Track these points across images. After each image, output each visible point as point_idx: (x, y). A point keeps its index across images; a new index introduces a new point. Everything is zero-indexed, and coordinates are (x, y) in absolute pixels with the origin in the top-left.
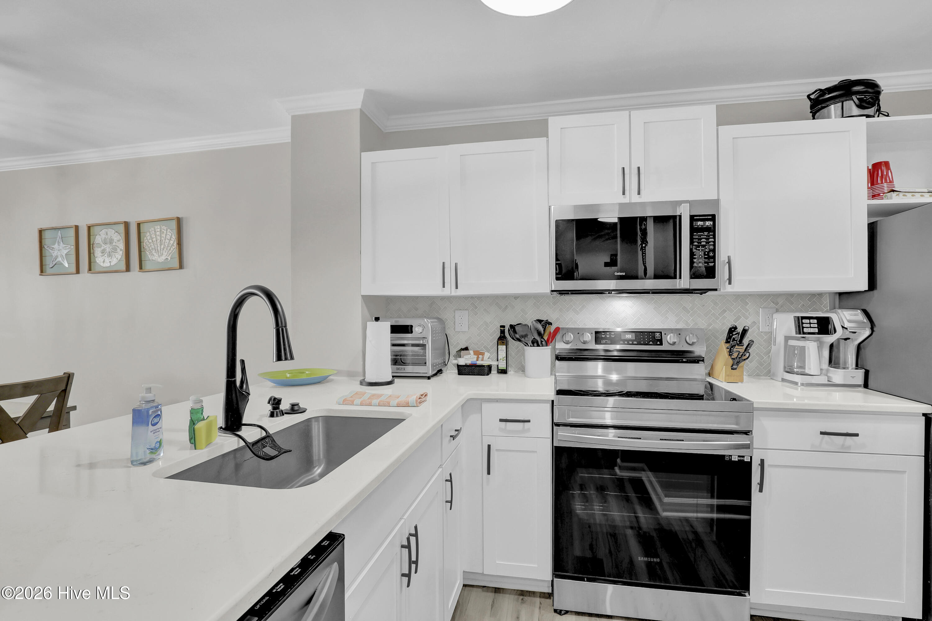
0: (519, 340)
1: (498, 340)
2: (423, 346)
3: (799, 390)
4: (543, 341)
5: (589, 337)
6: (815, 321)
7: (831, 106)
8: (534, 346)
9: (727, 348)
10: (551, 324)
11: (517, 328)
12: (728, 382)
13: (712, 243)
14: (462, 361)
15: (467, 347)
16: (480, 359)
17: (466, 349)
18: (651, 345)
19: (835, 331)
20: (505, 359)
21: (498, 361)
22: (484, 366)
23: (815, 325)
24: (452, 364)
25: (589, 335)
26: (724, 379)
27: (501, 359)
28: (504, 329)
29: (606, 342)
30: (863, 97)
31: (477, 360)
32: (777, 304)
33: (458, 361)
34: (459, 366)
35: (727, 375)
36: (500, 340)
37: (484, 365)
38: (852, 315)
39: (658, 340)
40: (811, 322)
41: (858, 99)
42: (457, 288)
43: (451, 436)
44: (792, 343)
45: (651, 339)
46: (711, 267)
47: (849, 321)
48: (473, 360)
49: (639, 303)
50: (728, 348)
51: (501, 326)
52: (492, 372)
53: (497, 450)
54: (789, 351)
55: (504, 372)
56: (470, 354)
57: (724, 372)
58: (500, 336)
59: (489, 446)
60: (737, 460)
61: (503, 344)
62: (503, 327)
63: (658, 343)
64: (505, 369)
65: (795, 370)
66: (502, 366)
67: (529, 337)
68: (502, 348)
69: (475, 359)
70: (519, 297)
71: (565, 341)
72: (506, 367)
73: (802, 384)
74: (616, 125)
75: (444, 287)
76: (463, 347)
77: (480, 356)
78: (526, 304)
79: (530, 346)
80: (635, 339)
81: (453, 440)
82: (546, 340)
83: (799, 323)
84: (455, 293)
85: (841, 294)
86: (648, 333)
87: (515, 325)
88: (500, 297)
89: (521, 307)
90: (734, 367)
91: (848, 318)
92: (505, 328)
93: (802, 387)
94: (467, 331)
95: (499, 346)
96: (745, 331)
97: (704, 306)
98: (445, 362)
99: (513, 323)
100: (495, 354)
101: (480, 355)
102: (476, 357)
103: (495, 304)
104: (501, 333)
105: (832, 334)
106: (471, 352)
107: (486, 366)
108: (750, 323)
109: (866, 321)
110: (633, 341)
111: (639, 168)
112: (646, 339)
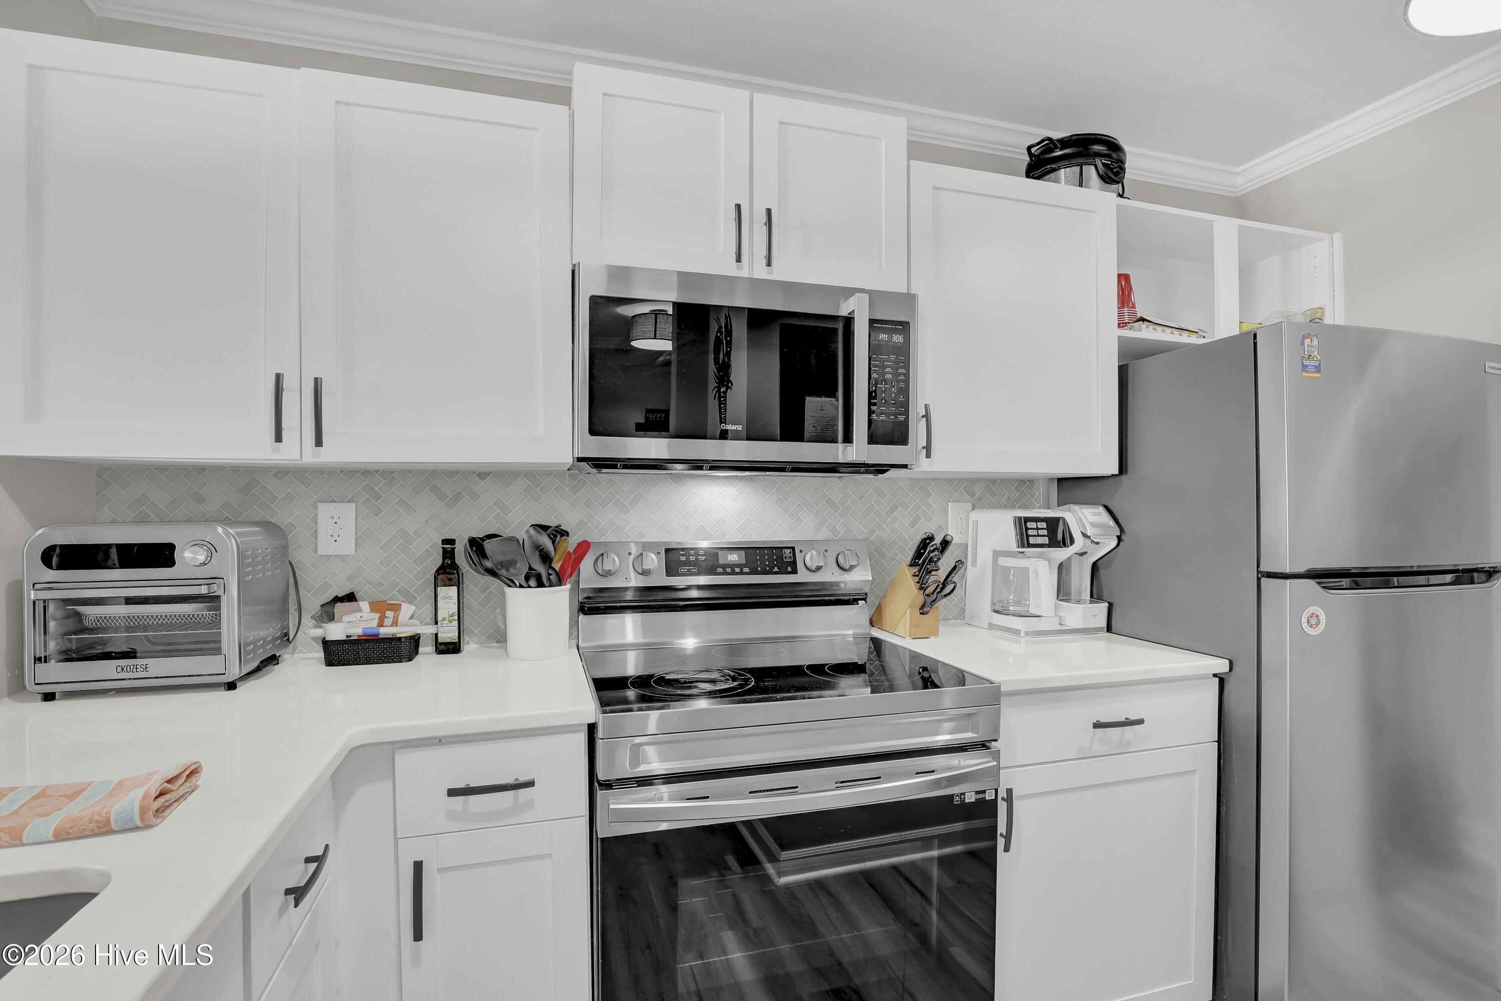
0: (492, 573)
1: (438, 575)
2: (213, 600)
3: (1022, 643)
4: (552, 575)
5: (654, 561)
6: (1044, 525)
7: (1061, 170)
8: (530, 587)
9: (913, 576)
10: (565, 533)
11: (488, 546)
12: (913, 638)
13: (903, 377)
14: (336, 631)
15: (353, 593)
16: (387, 622)
17: (351, 597)
18: (776, 573)
19: (1072, 541)
20: (456, 617)
21: (436, 623)
22: (400, 639)
23: (1044, 532)
24: (310, 638)
25: (653, 555)
26: (908, 634)
27: (444, 619)
28: (451, 548)
29: (689, 570)
30: (1109, 163)
31: (381, 625)
32: (972, 495)
33: (325, 631)
34: (327, 645)
35: (913, 626)
36: (443, 574)
37: (398, 636)
38: (1094, 515)
39: (789, 563)
40: (1039, 527)
41: (1103, 164)
42: (319, 442)
43: (288, 892)
44: (1004, 562)
45: (775, 563)
46: (900, 422)
47: (1093, 525)
48: (369, 626)
49: (748, 490)
50: (918, 575)
51: (445, 542)
52: (421, 650)
53: (440, 870)
54: (1001, 576)
55: (451, 648)
56: (360, 610)
57: (908, 619)
58: (443, 563)
59: (418, 867)
60: (973, 800)
61: (449, 583)
62: (451, 542)
63: (789, 569)
64: (457, 640)
65: (1011, 608)
66: (448, 634)
67: (518, 565)
68: (448, 594)
69: (374, 624)
70: (491, 473)
71: (601, 572)
72: (457, 635)
73: (1027, 634)
74: (723, 114)
75: (279, 438)
76: (341, 594)
77: (390, 614)
78: (507, 489)
79: (518, 584)
80: (744, 563)
81: (296, 906)
82: (557, 569)
83: (1021, 529)
84: (310, 456)
85: (1061, 481)
86: (770, 550)
87: (483, 539)
88: (442, 472)
89: (496, 496)
90: (926, 609)
91: (1090, 520)
92: (455, 544)
93: (1027, 638)
94: (354, 553)
95: (439, 589)
96: (945, 543)
97: (862, 497)
98: (286, 634)
99: (478, 534)
100: (428, 605)
101: (388, 610)
102: (377, 616)
103: (429, 489)
104: (444, 557)
105: (1068, 547)
106: (364, 605)
107: (406, 637)
108: (934, 529)
109: (1113, 525)
110: (741, 566)
111: (769, 211)
112: (767, 563)
